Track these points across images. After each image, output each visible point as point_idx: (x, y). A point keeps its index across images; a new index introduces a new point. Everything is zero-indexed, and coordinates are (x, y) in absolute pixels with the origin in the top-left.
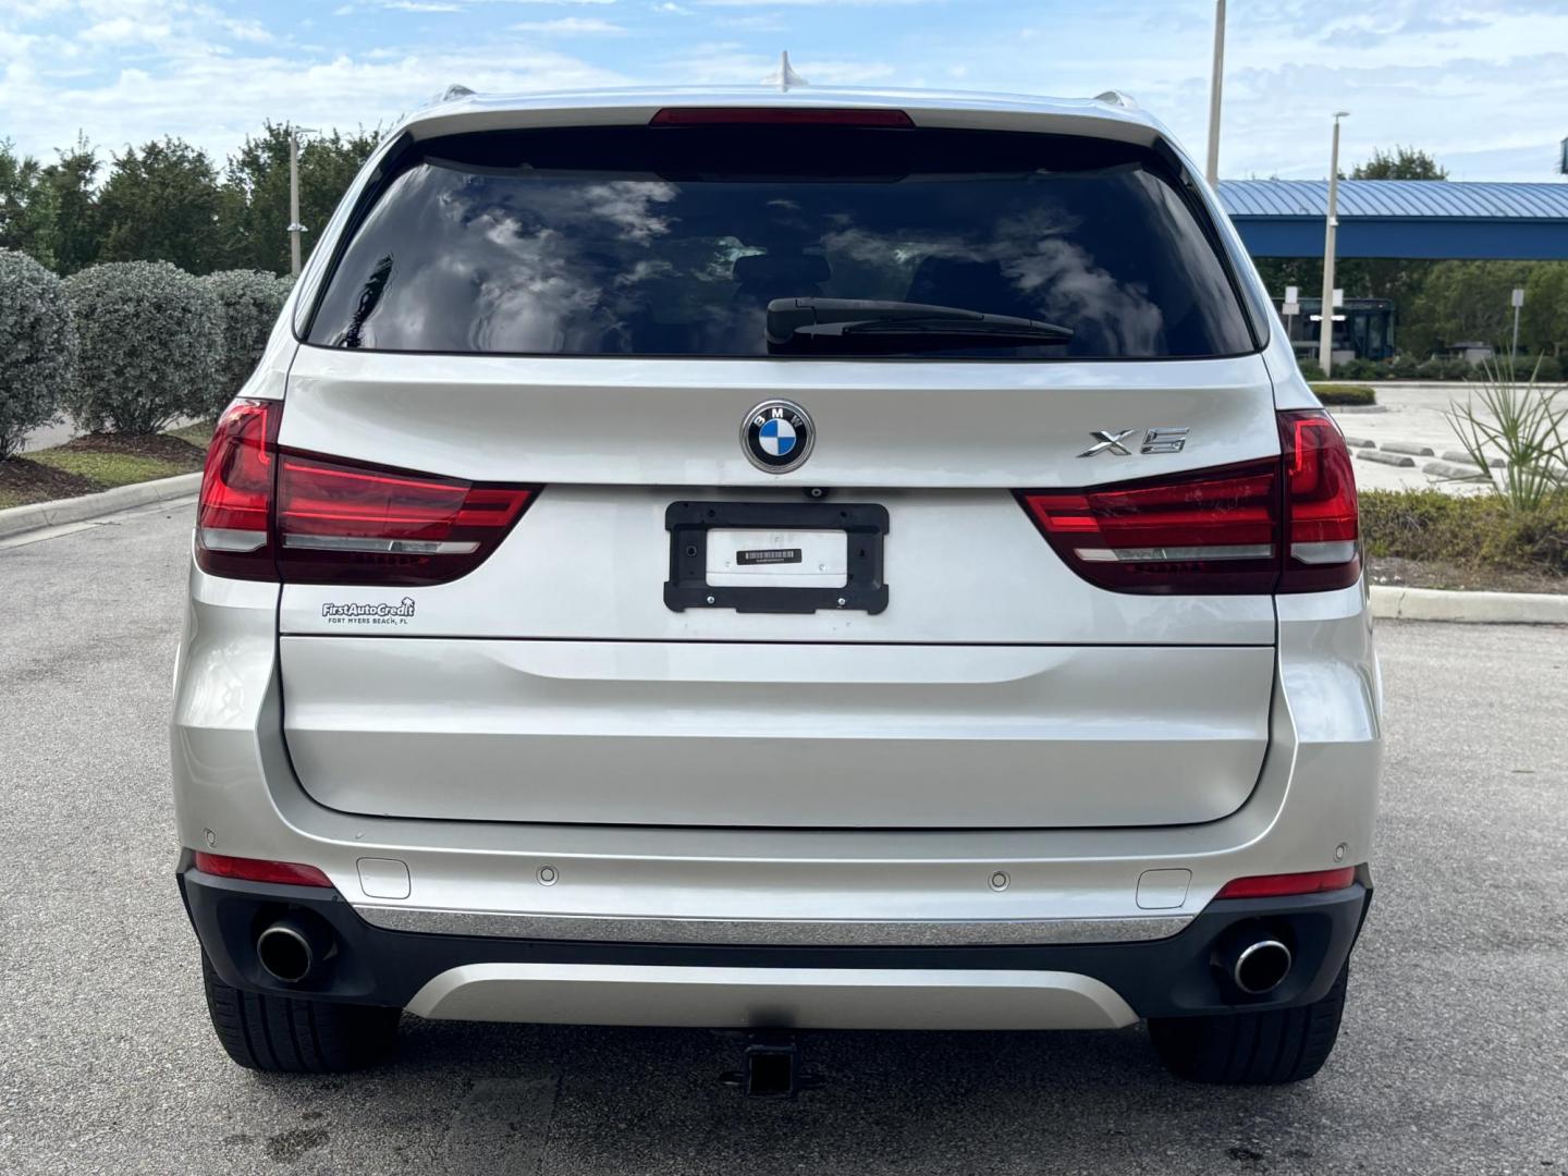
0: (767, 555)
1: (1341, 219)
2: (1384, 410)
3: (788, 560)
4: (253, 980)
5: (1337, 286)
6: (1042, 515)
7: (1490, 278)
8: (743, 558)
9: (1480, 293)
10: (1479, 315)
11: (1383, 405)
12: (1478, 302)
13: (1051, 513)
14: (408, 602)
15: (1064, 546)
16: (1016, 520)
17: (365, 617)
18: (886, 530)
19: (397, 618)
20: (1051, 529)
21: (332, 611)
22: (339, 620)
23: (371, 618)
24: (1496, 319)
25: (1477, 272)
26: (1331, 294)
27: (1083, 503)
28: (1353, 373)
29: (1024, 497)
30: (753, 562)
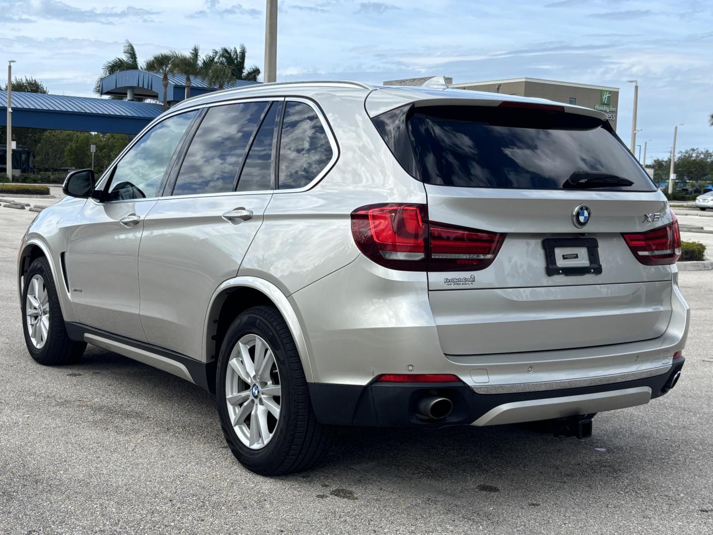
0: (570, 256)
1: (13, 108)
2: (54, 197)
3: (575, 258)
4: (412, 422)
5: (13, 140)
6: (629, 242)
7: (55, 138)
8: (564, 257)
9: (51, 144)
10: (50, 154)
11: (53, 195)
12: (50, 148)
13: (632, 240)
14: (473, 277)
15: (634, 250)
16: (623, 243)
17: (459, 283)
18: (598, 247)
19: (470, 283)
20: (631, 245)
21: (447, 281)
22: (450, 284)
23: (461, 283)
24: (58, 156)
25: (49, 135)
26: (10, 144)
27: (641, 237)
28: (22, 179)
29: (623, 235)
30: (566, 258)
